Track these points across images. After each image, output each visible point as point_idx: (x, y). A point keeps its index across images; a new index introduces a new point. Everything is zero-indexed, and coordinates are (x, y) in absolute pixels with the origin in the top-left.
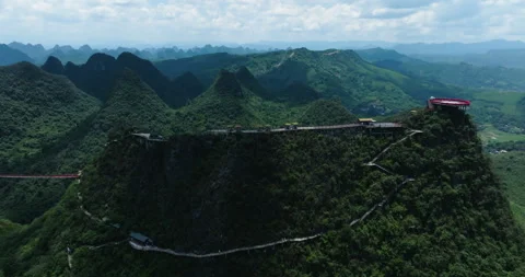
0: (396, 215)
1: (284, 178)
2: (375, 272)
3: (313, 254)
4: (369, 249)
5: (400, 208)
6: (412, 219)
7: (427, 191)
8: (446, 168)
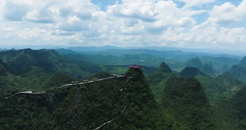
0: (132, 106)
1: (99, 99)
2: (133, 127)
3: (115, 126)
4: (130, 119)
5: (133, 104)
6: (136, 107)
7: (138, 96)
8: (140, 88)
